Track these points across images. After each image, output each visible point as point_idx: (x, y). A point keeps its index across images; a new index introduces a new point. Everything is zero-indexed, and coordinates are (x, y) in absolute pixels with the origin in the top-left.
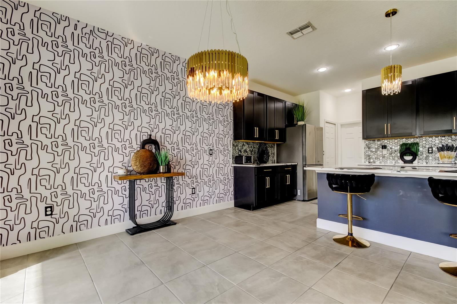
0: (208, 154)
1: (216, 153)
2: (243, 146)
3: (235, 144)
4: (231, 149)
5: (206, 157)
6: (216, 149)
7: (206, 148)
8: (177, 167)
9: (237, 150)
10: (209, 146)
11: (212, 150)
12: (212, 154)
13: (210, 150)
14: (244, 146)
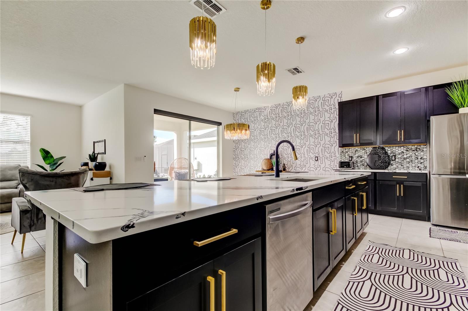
0: (313, 160)
1: (321, 159)
2: (355, 152)
3: (344, 151)
4: (338, 155)
5: (313, 162)
6: (321, 156)
7: (312, 156)
8: (291, 168)
9: (347, 156)
10: (315, 155)
11: (317, 157)
12: (317, 160)
13: (316, 157)
14: (357, 153)
